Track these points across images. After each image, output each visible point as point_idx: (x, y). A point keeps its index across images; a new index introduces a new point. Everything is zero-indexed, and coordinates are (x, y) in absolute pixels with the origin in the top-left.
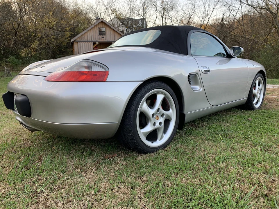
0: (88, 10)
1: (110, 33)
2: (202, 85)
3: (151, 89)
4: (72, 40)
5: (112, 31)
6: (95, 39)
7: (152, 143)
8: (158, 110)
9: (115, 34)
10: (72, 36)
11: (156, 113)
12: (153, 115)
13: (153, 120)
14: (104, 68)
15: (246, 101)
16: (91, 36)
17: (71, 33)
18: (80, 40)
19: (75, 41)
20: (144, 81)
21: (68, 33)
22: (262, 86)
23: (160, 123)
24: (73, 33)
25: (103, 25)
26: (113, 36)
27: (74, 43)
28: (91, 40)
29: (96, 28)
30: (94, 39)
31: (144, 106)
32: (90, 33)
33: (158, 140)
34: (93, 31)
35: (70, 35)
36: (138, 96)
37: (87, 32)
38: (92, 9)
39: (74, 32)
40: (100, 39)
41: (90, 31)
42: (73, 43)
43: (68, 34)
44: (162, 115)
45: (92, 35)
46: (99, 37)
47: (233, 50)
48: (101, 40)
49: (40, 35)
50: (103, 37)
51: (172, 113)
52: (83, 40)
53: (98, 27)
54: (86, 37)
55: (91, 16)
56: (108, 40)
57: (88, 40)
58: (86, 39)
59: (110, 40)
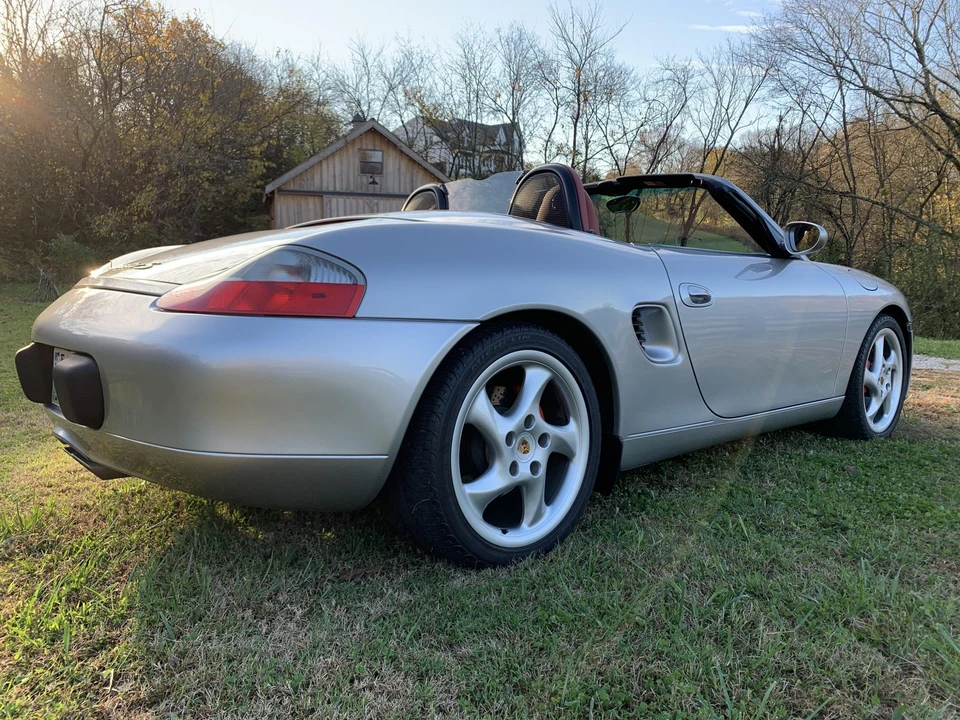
0: (329, 92)
1: (399, 169)
2: (682, 345)
3: (506, 348)
4: (269, 189)
5: (404, 164)
6: (348, 184)
7: (504, 532)
8: (529, 420)
9: (415, 172)
10: (272, 174)
11: (521, 431)
12: (510, 437)
13: (508, 454)
14: (351, 276)
15: (840, 406)
16: (334, 176)
17: (266, 164)
18: (297, 188)
19: (280, 190)
20: (480, 322)
21: (256, 162)
22: (895, 357)
23: (534, 466)
24: (274, 165)
25: (374, 141)
26: (408, 179)
27: (276, 196)
28: (331, 189)
29: (351, 151)
30: (344, 187)
31: (480, 407)
32: (331, 166)
33: (524, 525)
34: (341, 162)
35: (265, 171)
36: (459, 372)
37: (321, 161)
38: (341, 87)
39: (279, 162)
40: (363, 188)
41: (331, 161)
42: (271, 198)
43: (258, 167)
44: (543, 439)
45: (337, 174)
46: (362, 182)
47: (792, 234)
48: (367, 190)
49: (162, 168)
50: (374, 183)
51: (577, 433)
52: (305, 189)
53: (358, 146)
54: (317, 178)
55: (340, 110)
56: (391, 192)
57: (324, 189)
58: (316, 185)
59: (397, 192)
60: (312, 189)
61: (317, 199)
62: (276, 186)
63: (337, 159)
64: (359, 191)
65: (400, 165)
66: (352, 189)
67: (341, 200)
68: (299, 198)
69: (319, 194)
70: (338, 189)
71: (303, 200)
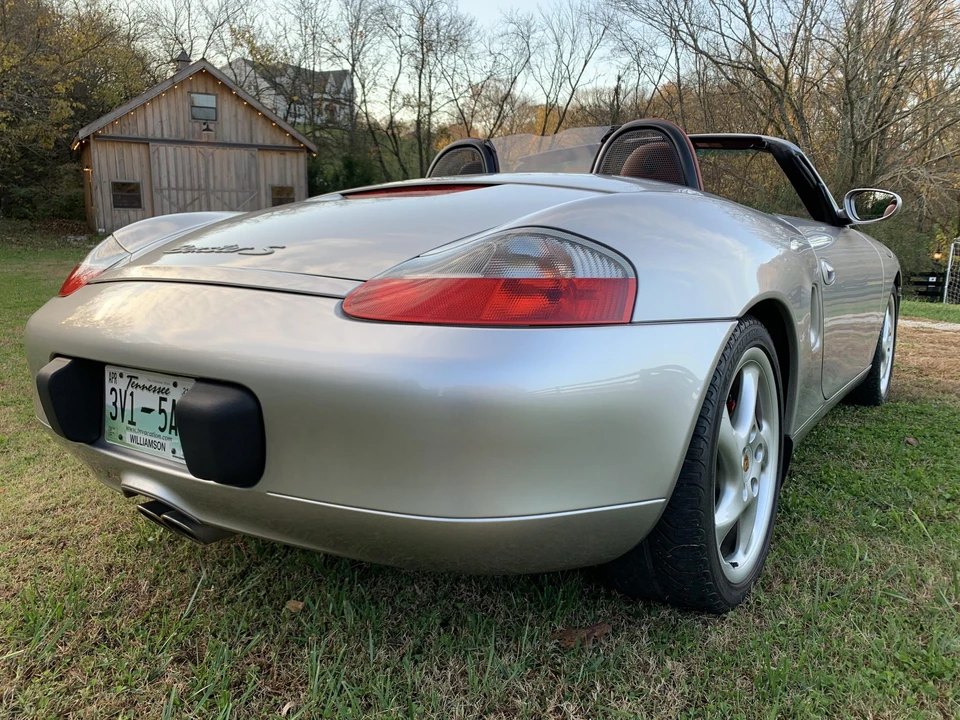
0: (141, 25)
1: (236, 116)
4: (82, 133)
5: (241, 111)
6: (178, 131)
9: (254, 119)
10: (84, 117)
16: (161, 122)
17: (74, 105)
18: (117, 133)
19: (96, 135)
21: (61, 103)
24: (84, 107)
25: (206, 83)
26: (246, 125)
27: (92, 141)
28: (158, 136)
29: (179, 93)
30: (174, 134)
32: (157, 110)
34: (169, 105)
35: (72, 113)
37: (144, 105)
38: (155, 20)
39: (89, 105)
40: (196, 135)
41: (156, 104)
42: (85, 146)
43: (63, 109)
45: (164, 119)
46: (194, 129)
48: (200, 137)
50: (208, 129)
52: (126, 135)
53: (187, 88)
54: (141, 124)
55: (152, 46)
56: (228, 141)
57: (150, 136)
58: (140, 133)
59: (234, 141)
60: (135, 135)
61: (142, 147)
62: (90, 132)
63: (163, 102)
64: (191, 139)
65: (236, 112)
66: (182, 136)
67: (171, 149)
68: (120, 145)
69: (145, 142)
70: (166, 136)
71: (125, 148)
